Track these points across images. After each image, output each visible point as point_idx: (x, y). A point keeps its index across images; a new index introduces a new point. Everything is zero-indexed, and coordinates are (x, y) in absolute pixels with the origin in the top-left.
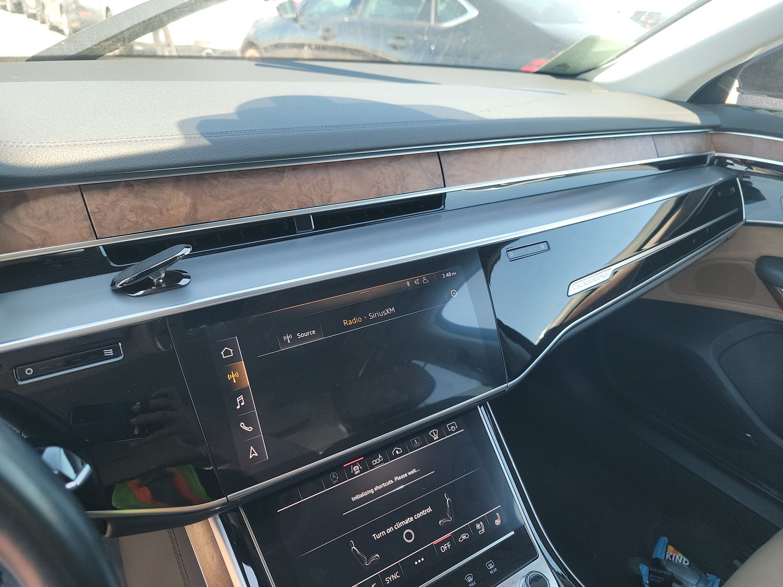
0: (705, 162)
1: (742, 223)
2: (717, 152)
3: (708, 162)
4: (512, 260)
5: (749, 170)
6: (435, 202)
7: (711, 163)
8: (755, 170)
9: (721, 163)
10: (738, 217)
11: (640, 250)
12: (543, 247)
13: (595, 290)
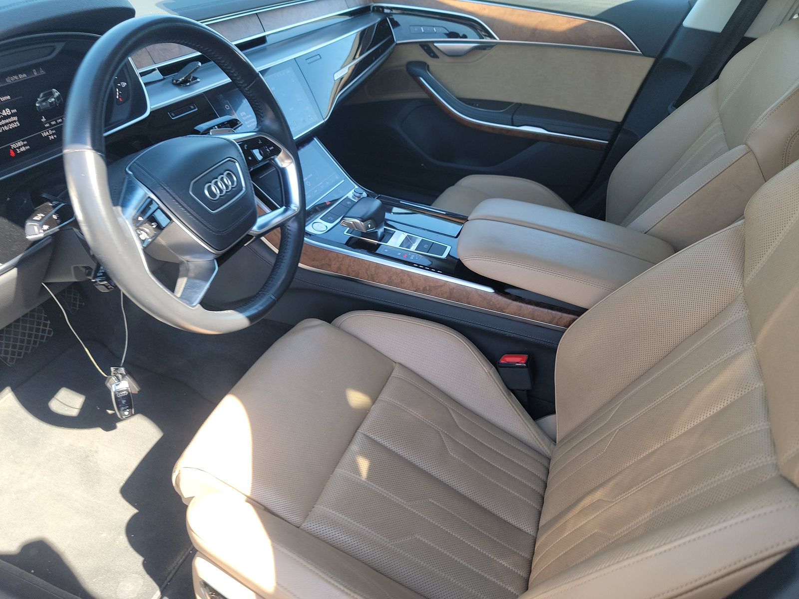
0: (370, 10)
1: (394, 44)
2: (375, 3)
3: (371, 9)
4: (309, 63)
5: (392, 12)
6: (262, 40)
7: (374, 10)
8: (394, 11)
9: (379, 10)
10: (392, 40)
11: (354, 59)
12: (318, 57)
13: (342, 79)
